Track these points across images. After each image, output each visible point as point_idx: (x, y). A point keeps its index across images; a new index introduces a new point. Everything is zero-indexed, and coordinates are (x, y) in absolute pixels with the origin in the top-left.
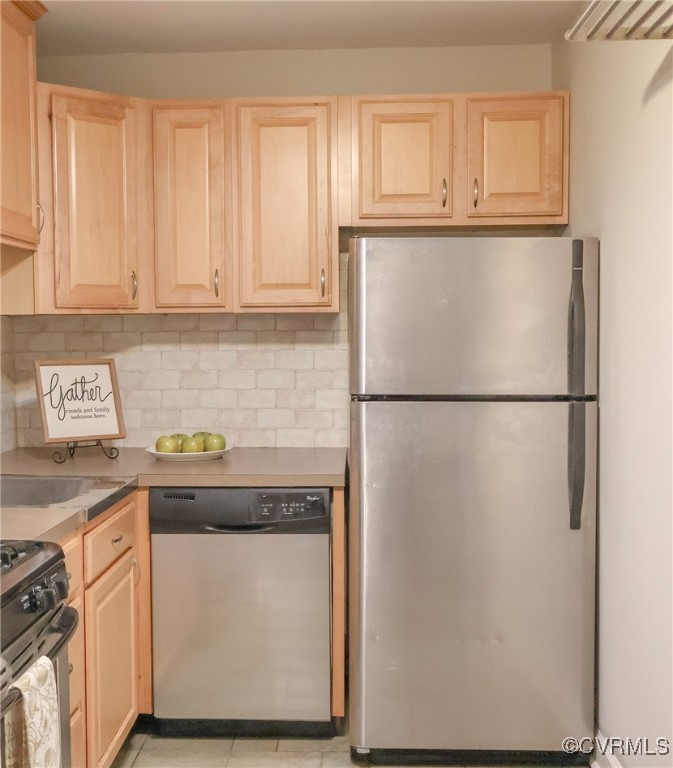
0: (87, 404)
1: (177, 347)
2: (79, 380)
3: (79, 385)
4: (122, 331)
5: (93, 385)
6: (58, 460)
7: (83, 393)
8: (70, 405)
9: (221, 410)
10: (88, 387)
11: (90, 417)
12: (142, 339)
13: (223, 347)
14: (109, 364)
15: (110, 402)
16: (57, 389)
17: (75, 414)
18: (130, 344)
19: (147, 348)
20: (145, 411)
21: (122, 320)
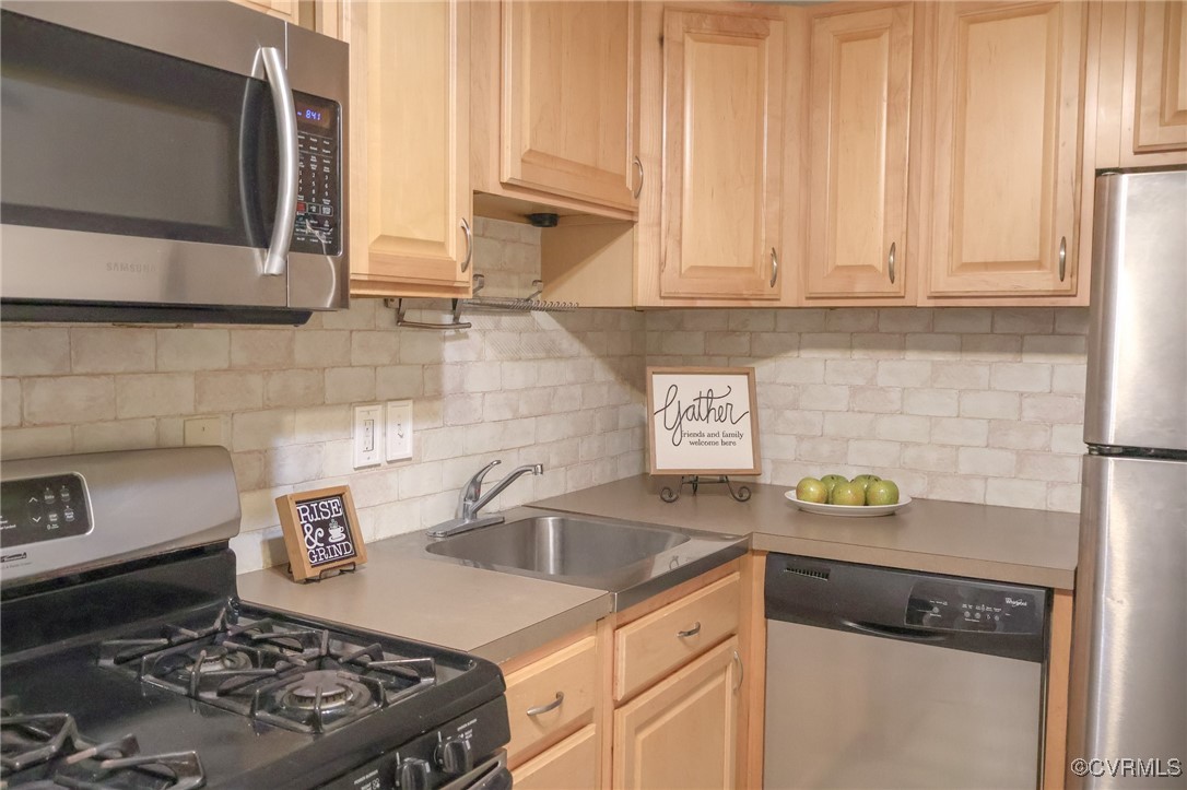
0: (712, 426)
1: (848, 354)
2: (704, 394)
3: (704, 401)
4: (774, 331)
5: (722, 402)
6: (667, 498)
7: (709, 412)
8: (688, 426)
9: (905, 445)
10: (716, 404)
11: (716, 443)
12: (800, 342)
13: (911, 356)
14: (747, 374)
15: (745, 426)
16: (675, 403)
17: (696, 439)
18: (785, 348)
19: (805, 354)
20: (800, 438)
21: (776, 316)
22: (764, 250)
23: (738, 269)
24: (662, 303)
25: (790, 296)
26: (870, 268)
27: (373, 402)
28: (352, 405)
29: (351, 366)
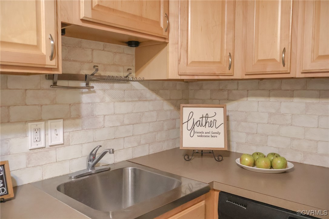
0: (207, 129)
1: (268, 99)
2: (204, 116)
3: (204, 119)
4: (237, 89)
5: (212, 119)
6: (187, 159)
7: (206, 123)
8: (197, 129)
9: (293, 139)
10: (209, 120)
11: (209, 136)
12: (248, 94)
13: (296, 100)
14: (223, 107)
15: (222, 129)
16: (192, 120)
17: (200, 134)
18: (242, 96)
19: (250, 99)
20: (248, 134)
21: (238, 83)
22: (226, 54)
23: (214, 63)
24: (179, 78)
25: (238, 74)
26: (274, 60)
27: (40, 120)
28: (26, 122)
29: (26, 105)
